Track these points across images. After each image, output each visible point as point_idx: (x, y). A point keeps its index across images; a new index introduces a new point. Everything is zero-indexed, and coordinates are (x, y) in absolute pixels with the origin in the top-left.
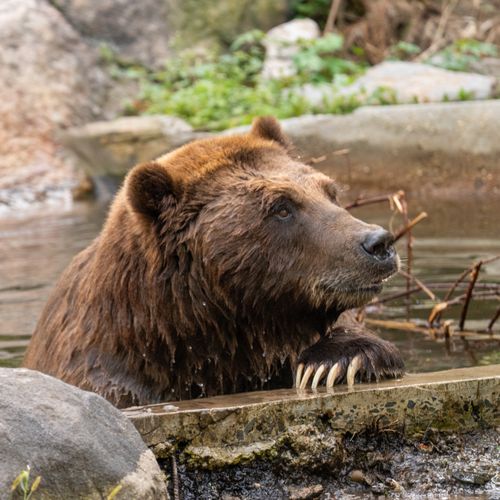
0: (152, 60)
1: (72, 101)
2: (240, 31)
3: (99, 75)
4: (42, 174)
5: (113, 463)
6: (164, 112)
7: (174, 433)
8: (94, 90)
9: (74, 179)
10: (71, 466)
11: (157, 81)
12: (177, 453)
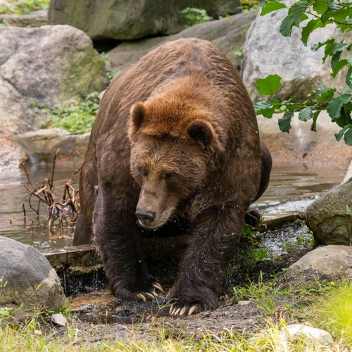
0: (53, 105)
1: (19, 123)
2: (89, 92)
3: (30, 112)
4: (7, 154)
5: (38, 274)
6: (58, 127)
7: (64, 261)
8: (28, 118)
9: (20, 156)
10: (20, 276)
11: (54, 114)
12: (65, 269)
